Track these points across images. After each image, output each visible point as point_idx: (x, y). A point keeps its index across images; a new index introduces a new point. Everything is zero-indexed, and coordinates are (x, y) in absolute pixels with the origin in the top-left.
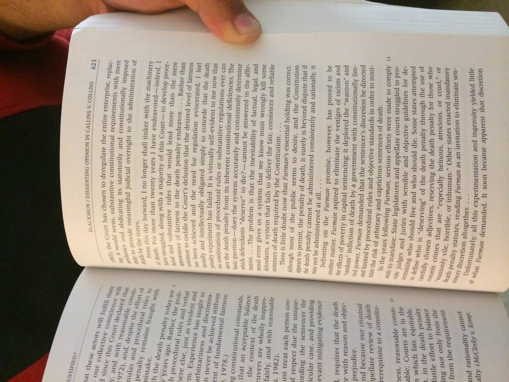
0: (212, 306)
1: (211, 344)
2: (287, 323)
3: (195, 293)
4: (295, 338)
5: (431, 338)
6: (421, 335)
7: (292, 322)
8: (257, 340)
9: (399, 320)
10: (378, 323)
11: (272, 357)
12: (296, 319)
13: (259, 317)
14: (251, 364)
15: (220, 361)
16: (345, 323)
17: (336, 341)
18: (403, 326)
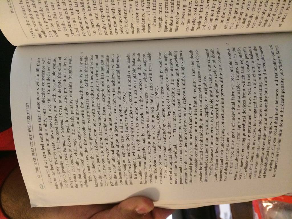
0: (110, 63)
1: (113, 87)
2: (161, 67)
3: (97, 56)
4: (167, 76)
5: (253, 63)
6: (247, 63)
7: (164, 66)
8: (143, 80)
9: (232, 56)
10: (219, 59)
11: (154, 89)
12: (166, 64)
13: (142, 66)
14: (141, 95)
15: (121, 96)
16: (198, 62)
17: (193, 74)
18: (235, 59)
